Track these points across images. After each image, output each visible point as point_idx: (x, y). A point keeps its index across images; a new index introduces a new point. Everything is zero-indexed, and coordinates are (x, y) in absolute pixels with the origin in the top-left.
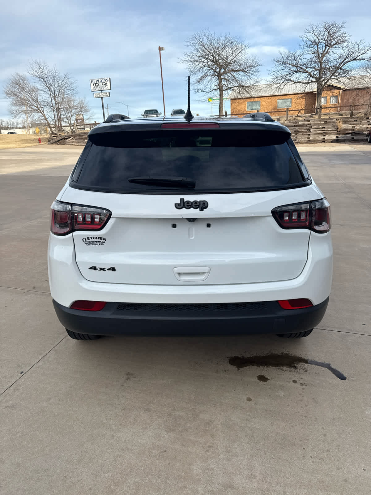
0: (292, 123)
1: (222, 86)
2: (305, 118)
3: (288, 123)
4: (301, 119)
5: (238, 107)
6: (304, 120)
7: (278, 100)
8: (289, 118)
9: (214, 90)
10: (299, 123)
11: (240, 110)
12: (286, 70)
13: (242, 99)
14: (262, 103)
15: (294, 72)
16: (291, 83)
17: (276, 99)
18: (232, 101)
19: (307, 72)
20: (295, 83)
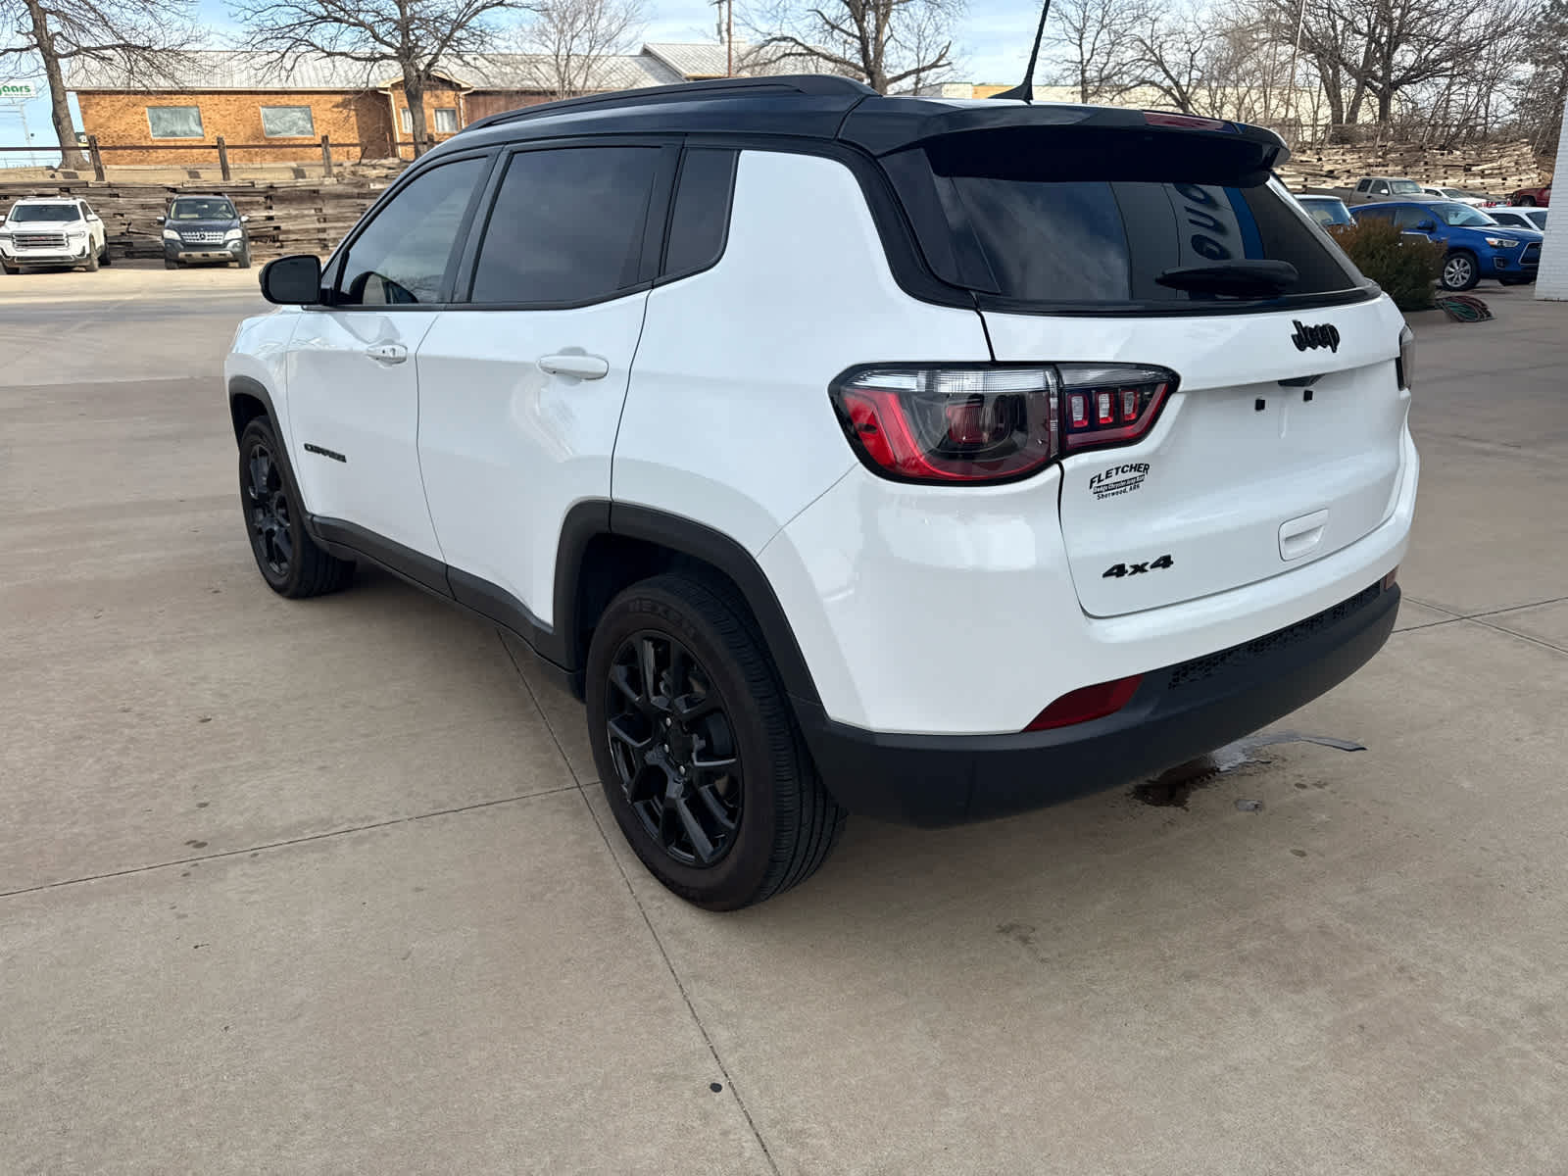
0: (348, 184)
1: (52, 38)
2: (385, 172)
3: (333, 185)
4: (374, 173)
5: (111, 124)
6: (386, 177)
7: (263, 107)
8: (335, 170)
9: (16, 50)
10: (372, 186)
11: (126, 134)
12: (288, 9)
13: (149, 93)
14: (207, 114)
15: (318, 18)
16: (313, 55)
17: (256, 104)
18: (82, 97)
19: (361, 24)
20: (330, 54)
